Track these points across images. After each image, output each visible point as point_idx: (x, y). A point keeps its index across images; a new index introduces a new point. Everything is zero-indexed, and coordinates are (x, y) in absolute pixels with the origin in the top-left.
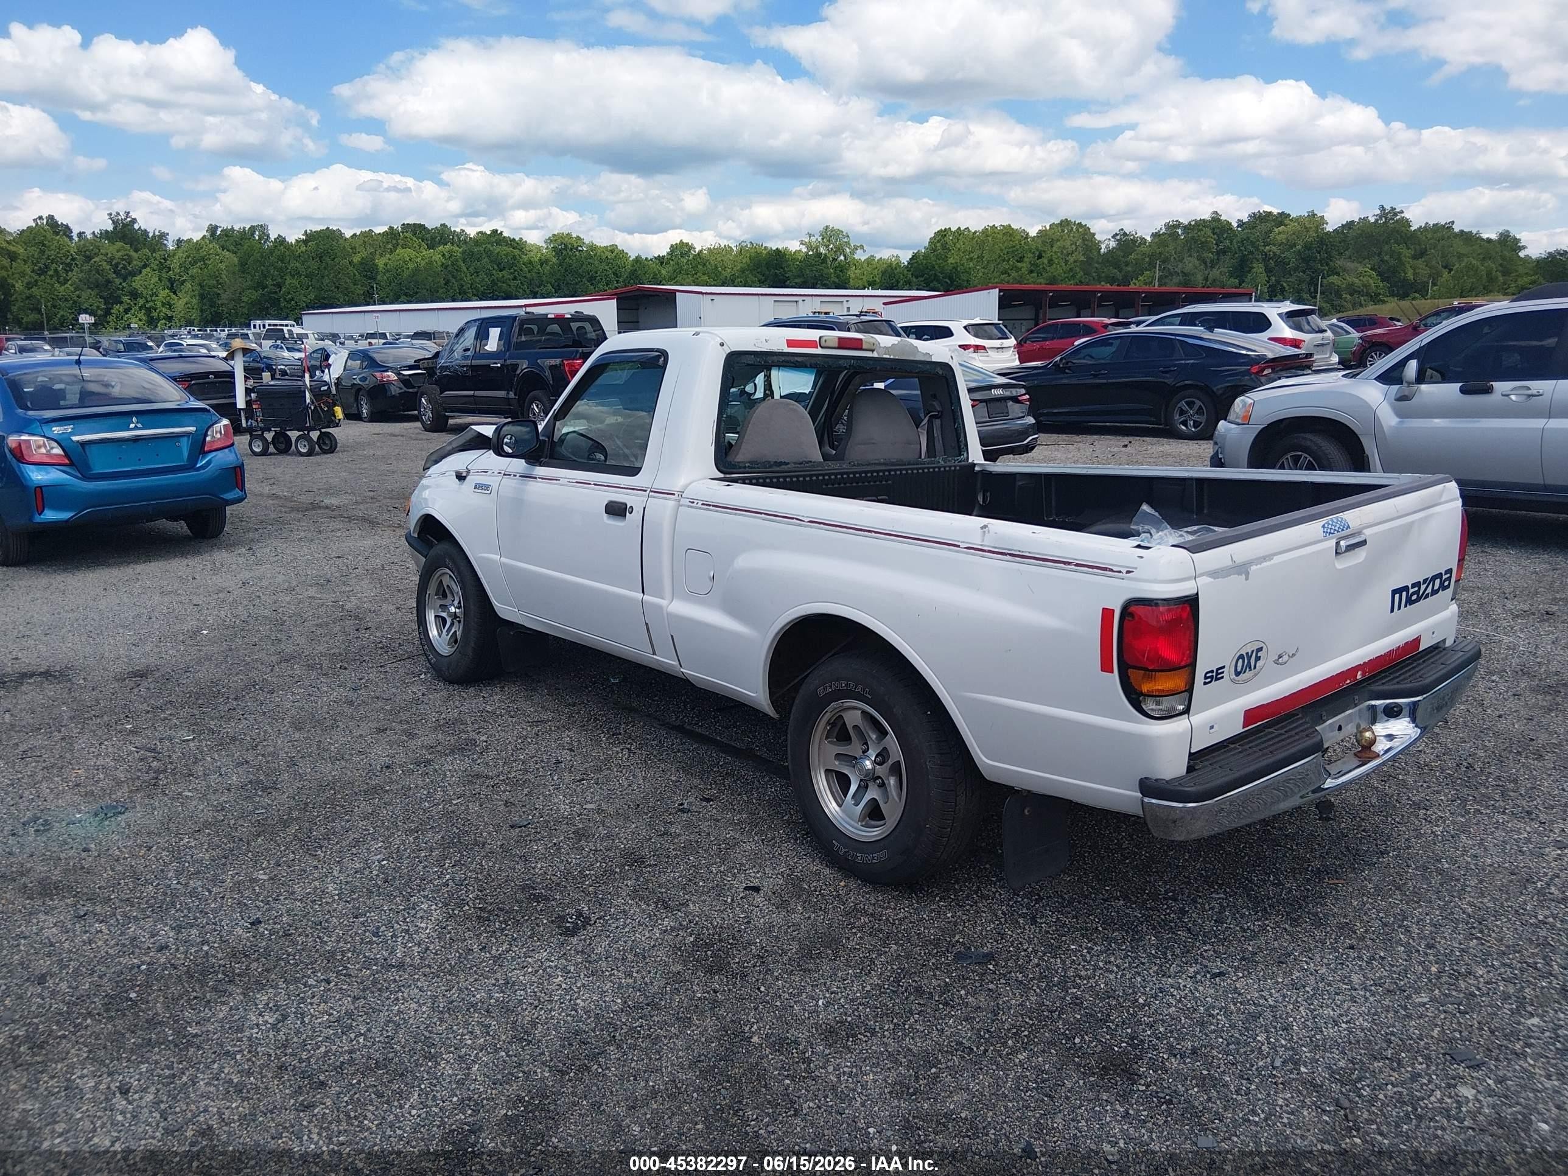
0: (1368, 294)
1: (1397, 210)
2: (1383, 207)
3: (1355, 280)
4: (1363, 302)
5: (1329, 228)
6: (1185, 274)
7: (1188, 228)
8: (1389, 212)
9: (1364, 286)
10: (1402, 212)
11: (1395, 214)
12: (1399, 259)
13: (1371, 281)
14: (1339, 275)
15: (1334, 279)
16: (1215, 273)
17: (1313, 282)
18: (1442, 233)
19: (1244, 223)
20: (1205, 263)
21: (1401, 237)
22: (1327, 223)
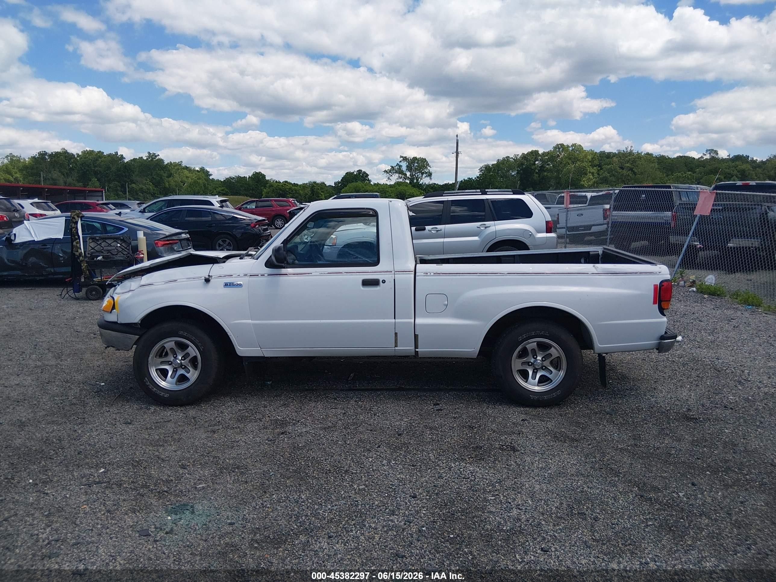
0: (150, 193)
1: (157, 154)
2: (149, 152)
3: (144, 187)
4: (148, 197)
5: (126, 161)
6: (53, 179)
7: (51, 156)
8: (153, 155)
9: (148, 189)
10: (158, 155)
11: (156, 156)
12: (161, 178)
13: (151, 187)
14: (135, 184)
15: (134, 185)
16: (69, 180)
17: (123, 186)
18: (178, 167)
19: (80, 156)
20: (63, 175)
21: (161, 167)
22: (125, 159)
